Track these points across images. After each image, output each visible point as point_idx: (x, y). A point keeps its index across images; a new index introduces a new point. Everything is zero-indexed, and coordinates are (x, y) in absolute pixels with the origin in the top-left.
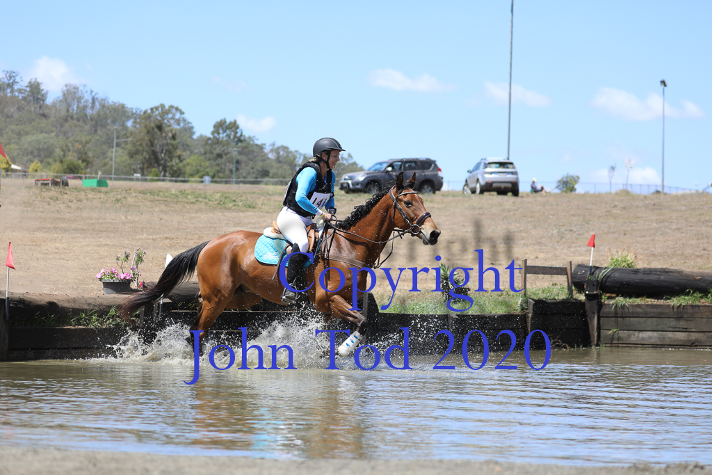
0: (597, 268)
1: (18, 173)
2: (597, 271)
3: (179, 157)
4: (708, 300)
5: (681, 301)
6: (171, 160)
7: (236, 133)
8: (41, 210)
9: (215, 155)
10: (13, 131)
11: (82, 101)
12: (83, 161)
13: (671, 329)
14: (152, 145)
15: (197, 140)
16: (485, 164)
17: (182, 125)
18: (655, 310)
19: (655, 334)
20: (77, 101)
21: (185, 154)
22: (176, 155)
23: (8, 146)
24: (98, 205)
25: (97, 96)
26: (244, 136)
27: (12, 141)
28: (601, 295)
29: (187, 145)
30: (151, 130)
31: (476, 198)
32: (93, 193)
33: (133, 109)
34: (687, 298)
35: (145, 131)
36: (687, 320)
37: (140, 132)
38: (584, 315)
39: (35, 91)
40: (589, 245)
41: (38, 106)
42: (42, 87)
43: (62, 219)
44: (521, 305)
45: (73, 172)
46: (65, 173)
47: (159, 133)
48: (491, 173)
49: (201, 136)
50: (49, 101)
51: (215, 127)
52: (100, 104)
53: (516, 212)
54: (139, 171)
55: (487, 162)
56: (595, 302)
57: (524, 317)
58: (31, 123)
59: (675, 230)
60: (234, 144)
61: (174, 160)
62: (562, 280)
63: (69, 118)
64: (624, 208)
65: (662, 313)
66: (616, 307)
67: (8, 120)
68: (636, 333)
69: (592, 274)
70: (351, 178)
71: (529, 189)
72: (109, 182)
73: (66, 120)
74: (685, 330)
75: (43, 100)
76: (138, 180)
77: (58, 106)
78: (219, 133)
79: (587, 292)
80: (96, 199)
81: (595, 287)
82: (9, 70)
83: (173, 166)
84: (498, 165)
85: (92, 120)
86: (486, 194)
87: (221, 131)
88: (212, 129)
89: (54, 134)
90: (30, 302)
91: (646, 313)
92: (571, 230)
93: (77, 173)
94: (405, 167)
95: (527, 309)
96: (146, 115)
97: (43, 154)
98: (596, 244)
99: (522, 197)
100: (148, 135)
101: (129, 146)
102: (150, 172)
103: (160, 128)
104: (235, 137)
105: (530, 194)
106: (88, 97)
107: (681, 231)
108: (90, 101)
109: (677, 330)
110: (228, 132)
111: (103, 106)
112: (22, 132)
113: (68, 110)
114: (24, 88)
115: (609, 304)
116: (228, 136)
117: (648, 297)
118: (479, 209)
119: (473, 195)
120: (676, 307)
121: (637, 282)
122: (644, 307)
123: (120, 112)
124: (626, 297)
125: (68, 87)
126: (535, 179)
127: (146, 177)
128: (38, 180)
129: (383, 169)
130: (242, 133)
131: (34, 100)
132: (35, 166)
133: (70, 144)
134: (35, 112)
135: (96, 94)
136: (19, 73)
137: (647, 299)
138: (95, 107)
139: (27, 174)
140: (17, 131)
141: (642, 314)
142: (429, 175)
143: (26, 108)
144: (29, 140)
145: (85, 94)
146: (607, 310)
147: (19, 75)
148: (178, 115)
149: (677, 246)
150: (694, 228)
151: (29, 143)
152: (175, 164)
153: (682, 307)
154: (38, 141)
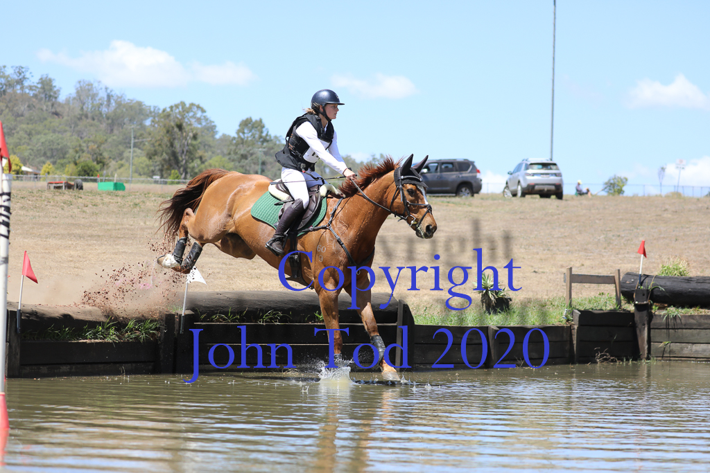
0: (648, 276)
1: (29, 176)
2: (647, 280)
3: (201, 158)
6: (193, 161)
7: (262, 132)
8: (54, 215)
9: (239, 156)
10: (23, 130)
11: (97, 99)
12: (98, 163)
14: (172, 145)
15: (218, 140)
16: (526, 165)
17: (204, 124)
18: (709, 321)
20: (92, 99)
21: (207, 155)
22: (197, 155)
23: (18, 147)
24: (115, 210)
25: (113, 93)
26: (270, 136)
27: (23, 141)
28: (651, 305)
29: (210, 146)
30: (171, 129)
31: (517, 201)
32: (110, 197)
33: (150, 106)
35: (164, 130)
37: (159, 132)
38: (634, 327)
39: (47, 88)
40: (639, 252)
41: (50, 104)
42: (54, 84)
43: (76, 224)
44: (566, 316)
45: (88, 175)
46: (79, 175)
47: (179, 133)
48: (534, 175)
49: (224, 135)
50: (62, 98)
51: (240, 125)
52: (115, 102)
53: (559, 216)
54: (159, 173)
55: (529, 163)
56: (645, 313)
57: (570, 329)
58: (42, 122)
60: (260, 143)
61: (195, 161)
62: (610, 290)
63: (83, 117)
64: (676, 212)
66: (667, 318)
67: (18, 119)
68: (689, 346)
69: (641, 283)
71: (574, 192)
72: (127, 185)
73: (80, 119)
75: (56, 98)
76: (156, 182)
77: (71, 102)
78: (244, 133)
79: (637, 302)
80: (113, 203)
81: (645, 297)
83: (193, 168)
84: (540, 166)
85: (108, 119)
86: (527, 196)
87: (246, 131)
89: (68, 134)
90: (43, 314)
91: (700, 324)
92: (619, 236)
93: (92, 176)
94: (441, 168)
95: (572, 320)
96: (165, 114)
97: (56, 155)
98: (646, 251)
99: (566, 200)
100: (168, 135)
101: (148, 146)
102: (170, 175)
103: (180, 127)
104: (261, 137)
105: (575, 197)
106: (102, 94)
108: (106, 99)
110: (253, 131)
111: (119, 104)
112: (33, 132)
113: (82, 108)
114: (35, 84)
115: (660, 315)
116: (253, 136)
117: (702, 308)
118: (521, 213)
119: (514, 198)
121: (690, 292)
122: (697, 317)
123: (137, 111)
124: (678, 308)
125: (82, 84)
126: (580, 181)
127: (166, 180)
128: (50, 183)
130: (268, 132)
131: (46, 98)
132: (47, 168)
133: (84, 145)
134: (46, 110)
135: (111, 91)
136: (28, 69)
137: (701, 310)
138: (111, 105)
139: (38, 176)
140: (28, 131)
141: (695, 325)
142: (467, 177)
143: (37, 106)
144: (43, 140)
145: (100, 92)
146: (658, 321)
147: (29, 71)
148: (199, 113)
151: (42, 144)
152: (196, 165)
154: (51, 141)
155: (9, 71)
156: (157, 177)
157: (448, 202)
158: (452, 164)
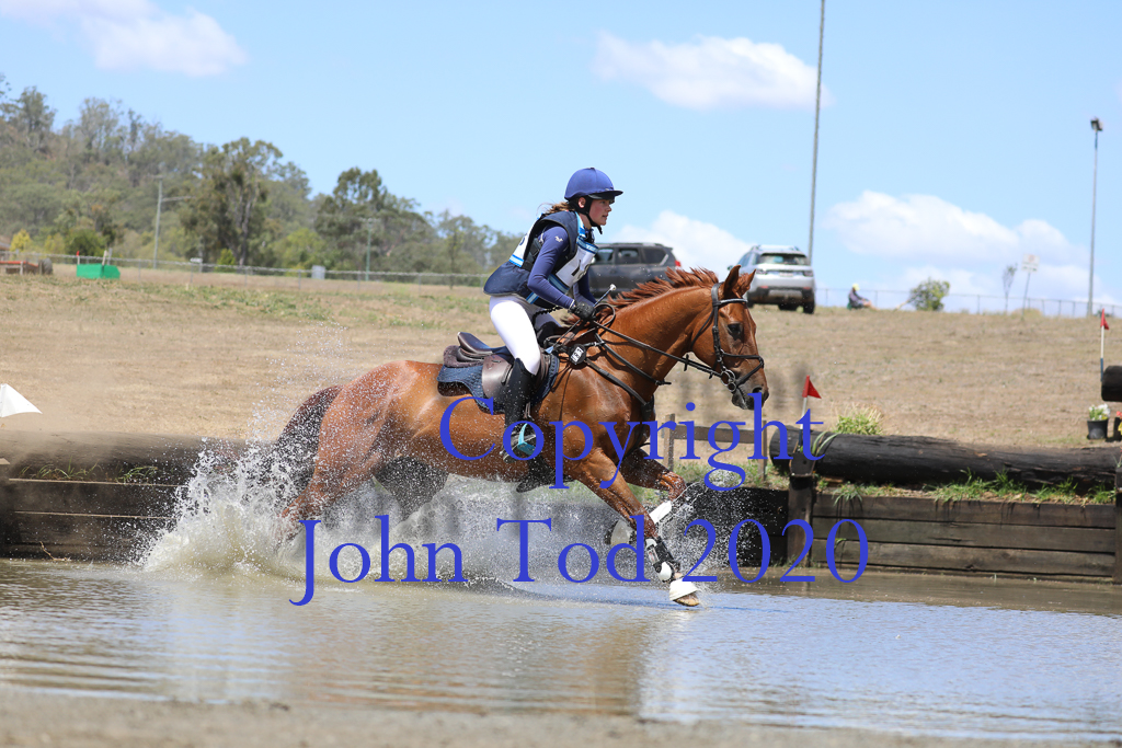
3: (272, 230)
4: (997, 493)
5: (952, 494)
6: (258, 236)
7: (376, 193)
9: (335, 228)
11: (116, 129)
12: (105, 233)
13: (934, 541)
14: (224, 209)
15: (310, 203)
16: (757, 255)
17: (288, 175)
18: (906, 508)
19: (907, 548)
20: (106, 129)
21: (284, 227)
24: (44, 307)
25: (141, 121)
28: (817, 480)
29: (295, 212)
30: (223, 181)
33: (202, 144)
34: (961, 488)
35: (211, 182)
36: (959, 527)
37: (203, 186)
38: (786, 513)
39: (33, 109)
41: (36, 135)
42: (45, 102)
45: (86, 252)
46: (70, 253)
47: (238, 189)
48: (767, 272)
50: (57, 126)
51: (340, 179)
52: (146, 135)
54: (200, 254)
55: (761, 253)
56: (805, 491)
58: (25, 164)
59: (1031, 375)
61: (262, 236)
63: (91, 159)
65: (919, 514)
66: (841, 500)
68: (876, 546)
73: (85, 161)
74: (957, 544)
75: (47, 126)
76: (194, 269)
77: (72, 136)
78: (346, 192)
79: (793, 475)
81: (806, 466)
83: (256, 247)
84: (780, 259)
85: (131, 162)
87: (350, 187)
88: (335, 184)
89: (60, 185)
91: (892, 513)
93: (92, 255)
94: (617, 256)
96: (215, 156)
97: (38, 216)
100: (218, 192)
101: (186, 211)
102: (217, 256)
103: (238, 179)
104: (375, 198)
107: (1040, 378)
108: (129, 130)
109: (944, 542)
110: (364, 188)
111: (151, 139)
112: (8, 180)
113: (89, 145)
114: (15, 103)
115: (830, 496)
116: (362, 197)
117: (896, 486)
120: (942, 504)
121: (878, 460)
122: (889, 501)
123: (178, 150)
124: (859, 485)
125: (91, 104)
127: (210, 266)
130: (386, 192)
131: (31, 125)
132: (20, 240)
133: (85, 203)
134: (32, 146)
135: (139, 117)
137: (895, 489)
138: (137, 141)
139: (6, 252)
141: (885, 513)
142: (658, 272)
143: (17, 139)
144: (19, 194)
145: (121, 117)
146: (825, 505)
147: (6, 81)
148: (272, 158)
149: (1019, 403)
150: (1065, 374)
151: (18, 199)
152: (263, 244)
153: (951, 504)
154: (35, 195)
156: (199, 260)
158: (635, 249)
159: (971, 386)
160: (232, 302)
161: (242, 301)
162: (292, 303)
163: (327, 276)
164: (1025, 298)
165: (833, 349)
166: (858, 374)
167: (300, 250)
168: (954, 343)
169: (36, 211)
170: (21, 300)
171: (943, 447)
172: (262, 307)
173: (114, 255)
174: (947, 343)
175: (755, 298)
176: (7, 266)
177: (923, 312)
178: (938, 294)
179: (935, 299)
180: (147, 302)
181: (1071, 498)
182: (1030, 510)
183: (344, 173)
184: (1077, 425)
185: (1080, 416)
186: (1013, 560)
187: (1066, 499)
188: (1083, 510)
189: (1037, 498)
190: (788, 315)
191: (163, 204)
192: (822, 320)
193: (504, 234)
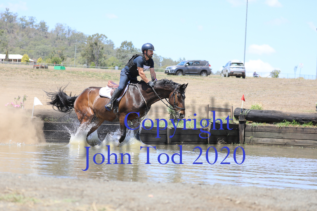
0: (244, 109)
1: (32, 63)
2: (244, 111)
3: (105, 57)
4: (292, 125)
5: (281, 125)
6: (101, 59)
7: (131, 47)
9: (121, 57)
10: (32, 44)
11: (64, 31)
12: (61, 58)
13: (276, 138)
14: (92, 52)
15: (115, 50)
16: (230, 63)
17: (109, 43)
18: (269, 129)
19: (269, 139)
20: (62, 31)
21: (108, 56)
23: (29, 51)
25: (71, 29)
26: (137, 49)
27: (32, 48)
28: (246, 121)
29: (111, 52)
30: (92, 45)
31: (225, 79)
33: (87, 35)
34: (283, 123)
35: (89, 45)
36: (283, 134)
37: (87, 46)
38: (238, 130)
39: (43, 26)
41: (44, 33)
42: (46, 24)
44: (206, 125)
46: (53, 63)
47: (96, 47)
48: (233, 68)
49: (117, 48)
50: (49, 30)
51: (122, 44)
52: (72, 33)
54: (86, 63)
55: (231, 63)
56: (243, 125)
57: (207, 130)
58: (40, 41)
59: (301, 94)
60: (130, 52)
63: (58, 39)
65: (272, 130)
66: (252, 127)
67: (30, 39)
68: (261, 139)
69: (242, 112)
70: (170, 68)
73: (56, 39)
74: (282, 138)
75: (47, 30)
76: (85, 67)
77: (53, 33)
78: (123, 47)
79: (240, 120)
81: (243, 118)
82: (31, 16)
83: (100, 62)
84: (236, 64)
85: (68, 40)
86: (230, 77)
87: (124, 46)
88: (121, 45)
89: (50, 45)
91: (265, 130)
93: (58, 63)
94: (194, 64)
96: (90, 38)
97: (44, 54)
100: (91, 47)
101: (83, 52)
102: (91, 64)
103: (96, 44)
104: (131, 49)
107: (304, 95)
108: (68, 31)
109: (279, 138)
110: (128, 46)
111: (74, 34)
112: (36, 45)
113: (58, 35)
114: (38, 25)
115: (249, 126)
116: (128, 49)
117: (266, 123)
119: (225, 77)
120: (278, 128)
121: (262, 116)
123: (80, 36)
124: (257, 123)
125: (58, 25)
127: (89, 66)
128: (35, 66)
129: (184, 65)
130: (134, 47)
131: (42, 30)
132: (40, 60)
133: (56, 50)
134: (43, 36)
135: (70, 28)
136: (35, 18)
137: (266, 124)
138: (70, 34)
139: (36, 63)
140: (34, 44)
141: (263, 130)
142: (205, 68)
143: (39, 34)
144: (39, 48)
145: (66, 28)
146: (248, 128)
147: (36, 19)
148: (105, 38)
149: (298, 102)
150: (310, 94)
151: (39, 49)
152: (102, 60)
153: (281, 128)
154: (43, 48)
155: (27, 19)
156: (86, 65)
157: (194, 78)
158: (199, 62)
159: (286, 97)
160: (94, 76)
161: (97, 75)
162: (110, 76)
163: (119, 69)
164: (300, 75)
165: (250, 88)
166: (256, 94)
167: (112, 62)
168: (282, 86)
169: (44, 53)
170: (40, 75)
171: (278, 113)
172: (102, 77)
173: (64, 64)
174: (280, 86)
175: (230, 75)
176: (36, 67)
177: (273, 78)
178: (277, 73)
179: (276, 75)
180: (72, 76)
181: (311, 126)
182: (301, 129)
183: (123, 42)
184: (313, 107)
185: (314, 105)
186: (297, 142)
187: (311, 127)
188: (315, 129)
189: (303, 126)
190: (238, 79)
191: (76, 50)
192: (247, 80)
193: (165, 58)
